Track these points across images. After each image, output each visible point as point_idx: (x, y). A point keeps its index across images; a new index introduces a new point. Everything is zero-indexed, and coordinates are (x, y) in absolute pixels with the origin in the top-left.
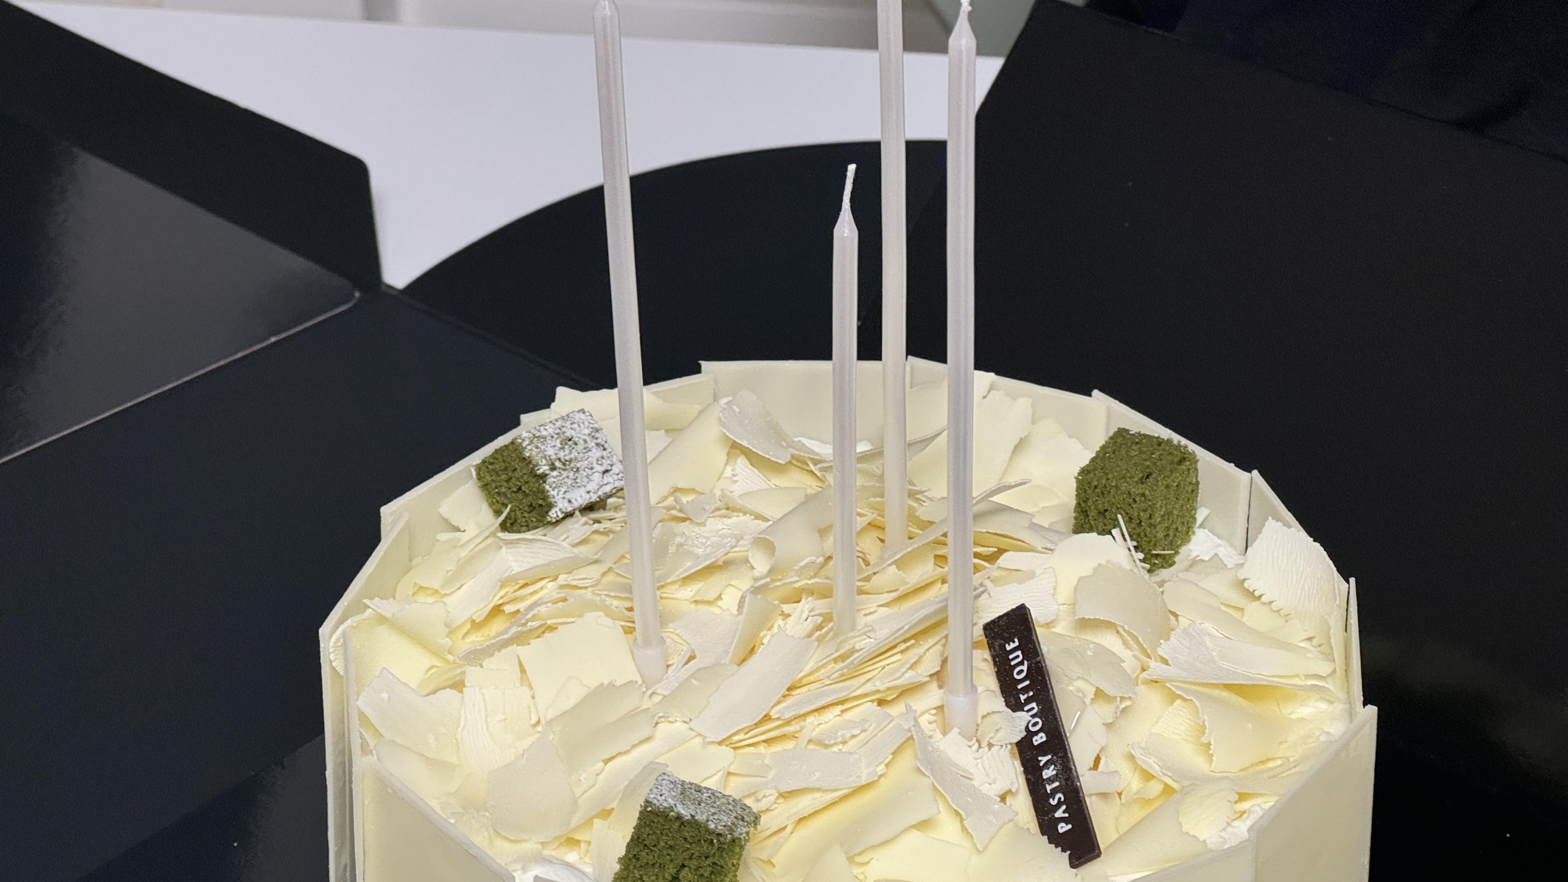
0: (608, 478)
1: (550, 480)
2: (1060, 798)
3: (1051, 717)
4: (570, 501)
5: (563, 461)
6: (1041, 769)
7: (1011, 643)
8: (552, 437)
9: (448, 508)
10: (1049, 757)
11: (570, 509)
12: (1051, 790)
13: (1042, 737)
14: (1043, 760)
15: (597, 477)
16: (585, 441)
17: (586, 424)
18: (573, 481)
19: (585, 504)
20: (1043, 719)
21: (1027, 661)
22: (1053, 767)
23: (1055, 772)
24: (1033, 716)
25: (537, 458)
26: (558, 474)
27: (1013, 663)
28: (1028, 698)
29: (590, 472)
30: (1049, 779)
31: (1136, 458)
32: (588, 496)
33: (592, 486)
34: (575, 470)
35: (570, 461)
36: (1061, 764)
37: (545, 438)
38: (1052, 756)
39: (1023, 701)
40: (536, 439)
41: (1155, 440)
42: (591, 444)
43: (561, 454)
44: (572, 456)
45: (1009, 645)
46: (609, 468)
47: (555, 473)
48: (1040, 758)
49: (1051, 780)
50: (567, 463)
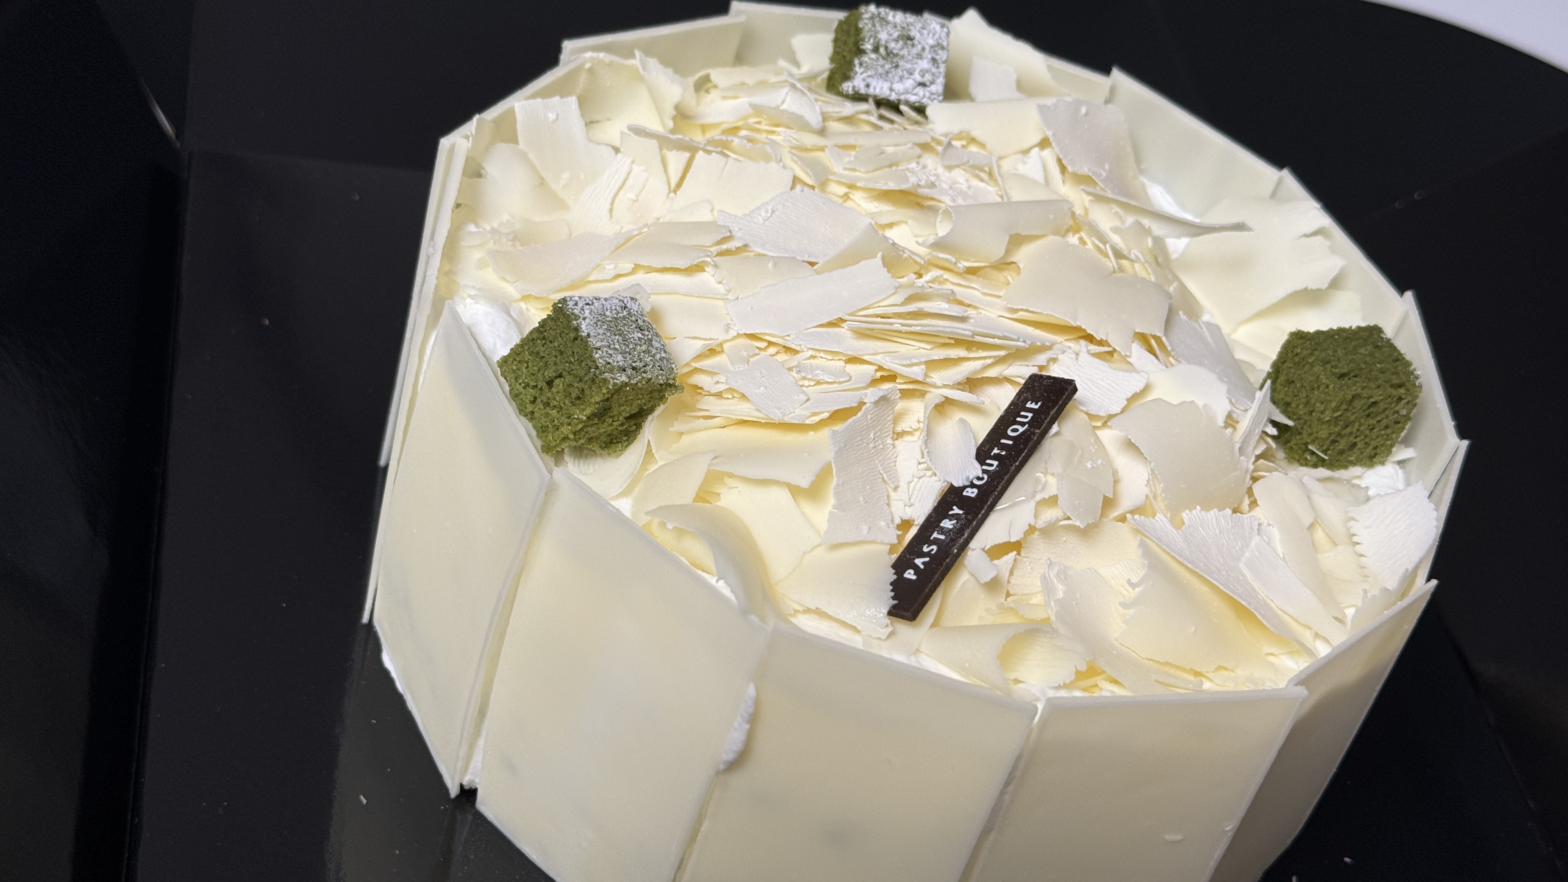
0: (920, 91)
1: (865, 59)
2: (932, 550)
3: (995, 483)
4: (868, 86)
5: (889, 51)
6: (946, 516)
7: (1034, 403)
8: (895, 27)
9: (800, 42)
10: (961, 512)
11: (863, 91)
12: (935, 538)
13: (973, 492)
14: (956, 510)
15: (909, 83)
16: (923, 49)
17: (937, 36)
18: (884, 72)
19: (881, 97)
20: (989, 480)
21: (1029, 426)
22: (955, 522)
23: (951, 527)
24: (984, 471)
25: (866, 34)
26: (875, 59)
27: (1018, 419)
28: (998, 454)
29: (906, 75)
30: (943, 528)
31: (1361, 356)
32: (888, 92)
33: (898, 87)
34: (894, 65)
35: (896, 55)
36: (961, 525)
37: (888, 23)
38: (963, 514)
39: (992, 454)
40: (878, 19)
41: (1396, 354)
42: (928, 55)
43: (892, 45)
44: (902, 53)
45: (1031, 403)
46: (928, 83)
47: (873, 56)
48: (955, 507)
49: (942, 531)
50: (892, 55)
